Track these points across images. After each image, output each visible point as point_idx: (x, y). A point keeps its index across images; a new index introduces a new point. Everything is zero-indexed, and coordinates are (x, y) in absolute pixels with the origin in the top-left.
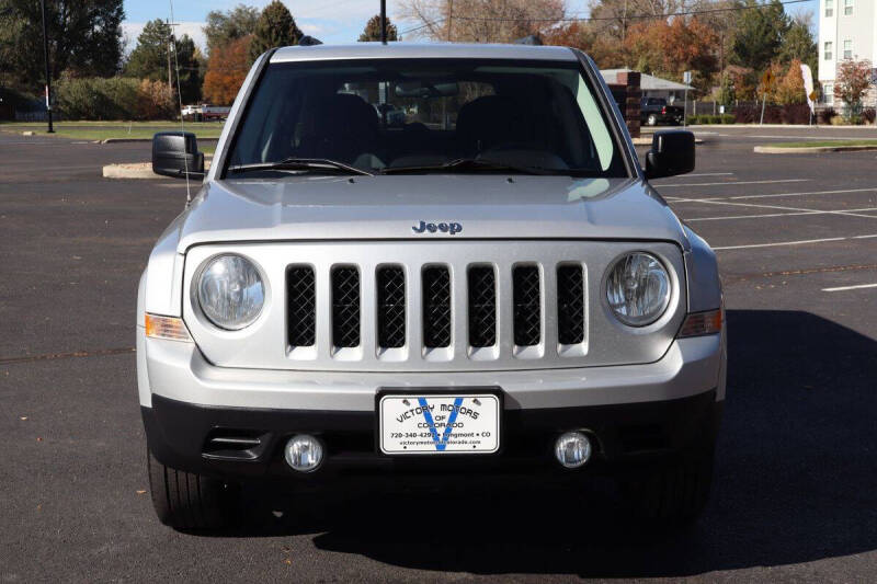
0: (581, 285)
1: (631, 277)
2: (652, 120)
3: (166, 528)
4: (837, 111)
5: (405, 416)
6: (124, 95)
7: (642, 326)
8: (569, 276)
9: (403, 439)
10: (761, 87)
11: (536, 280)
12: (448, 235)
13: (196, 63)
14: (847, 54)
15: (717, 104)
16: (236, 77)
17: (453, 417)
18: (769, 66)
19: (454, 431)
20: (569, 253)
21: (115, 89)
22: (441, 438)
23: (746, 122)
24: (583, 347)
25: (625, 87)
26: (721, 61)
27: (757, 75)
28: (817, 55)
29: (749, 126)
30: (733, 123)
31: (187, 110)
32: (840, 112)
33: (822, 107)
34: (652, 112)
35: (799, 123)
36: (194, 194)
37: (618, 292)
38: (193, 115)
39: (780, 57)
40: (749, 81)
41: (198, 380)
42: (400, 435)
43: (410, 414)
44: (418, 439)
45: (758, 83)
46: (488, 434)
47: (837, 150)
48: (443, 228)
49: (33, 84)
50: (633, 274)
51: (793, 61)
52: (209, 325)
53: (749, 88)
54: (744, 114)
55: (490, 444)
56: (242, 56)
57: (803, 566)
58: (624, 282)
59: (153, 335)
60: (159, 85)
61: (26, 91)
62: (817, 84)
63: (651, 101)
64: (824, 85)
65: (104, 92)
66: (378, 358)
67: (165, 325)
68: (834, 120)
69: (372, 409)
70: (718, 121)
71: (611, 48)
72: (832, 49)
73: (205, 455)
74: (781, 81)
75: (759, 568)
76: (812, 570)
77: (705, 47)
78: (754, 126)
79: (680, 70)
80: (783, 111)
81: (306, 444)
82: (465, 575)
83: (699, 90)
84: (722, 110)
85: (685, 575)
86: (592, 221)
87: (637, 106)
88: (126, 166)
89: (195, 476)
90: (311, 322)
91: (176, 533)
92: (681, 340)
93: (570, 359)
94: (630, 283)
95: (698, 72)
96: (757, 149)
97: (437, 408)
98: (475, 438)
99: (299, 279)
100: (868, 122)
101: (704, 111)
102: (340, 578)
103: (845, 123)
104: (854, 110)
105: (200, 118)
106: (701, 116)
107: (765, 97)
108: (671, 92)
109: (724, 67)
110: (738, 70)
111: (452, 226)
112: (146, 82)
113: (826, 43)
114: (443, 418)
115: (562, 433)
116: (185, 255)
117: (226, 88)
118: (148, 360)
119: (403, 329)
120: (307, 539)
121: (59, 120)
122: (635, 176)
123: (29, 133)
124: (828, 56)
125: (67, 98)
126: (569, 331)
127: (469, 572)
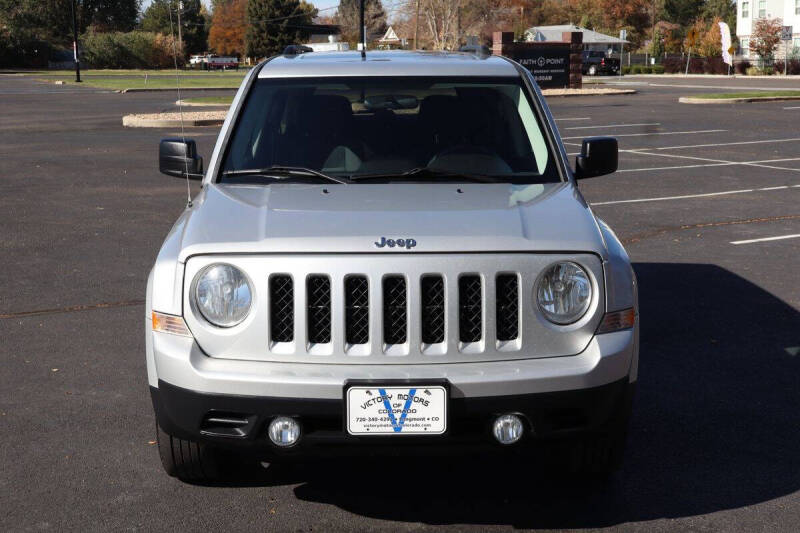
0: (516, 291)
1: (559, 280)
2: (592, 71)
3: (172, 478)
4: (751, 63)
5: (368, 404)
6: (141, 47)
7: (567, 324)
8: (506, 284)
9: (367, 422)
10: (687, 41)
11: (478, 287)
12: (404, 249)
13: (202, 19)
14: (762, 12)
15: (649, 55)
16: (236, 31)
17: (408, 405)
18: (694, 22)
19: (409, 416)
20: (505, 264)
21: (133, 42)
22: (398, 421)
23: (673, 72)
24: (518, 343)
25: (569, 44)
26: (653, 17)
27: (683, 30)
28: (736, 13)
29: (675, 76)
30: (662, 73)
31: (195, 60)
32: (755, 63)
33: (739, 60)
34: (591, 64)
35: (719, 73)
36: (195, 195)
37: (548, 291)
38: (200, 64)
39: (704, 15)
40: (677, 36)
41: (195, 371)
42: (364, 420)
43: (372, 402)
44: (379, 422)
45: (684, 37)
46: (437, 419)
47: (751, 101)
48: (400, 243)
49: (63, 38)
50: (561, 278)
51: (715, 19)
52: (206, 323)
53: (677, 42)
54: (672, 65)
55: (438, 427)
56: (242, 12)
57: (700, 518)
58: (553, 285)
59: (159, 329)
60: (171, 38)
61: (57, 43)
62: (734, 38)
63: (591, 54)
64: (741, 39)
65: (124, 44)
66: (345, 352)
67: (169, 322)
68: (749, 71)
69: (340, 397)
70: (649, 71)
71: (558, 7)
72: (749, 8)
73: (203, 432)
74: (704, 36)
75: (663, 520)
76: (707, 521)
77: (640, 6)
78: (680, 75)
79: (617, 26)
80: (705, 63)
81: (286, 423)
82: (419, 525)
83: (634, 44)
84: (653, 61)
85: (601, 527)
86: (525, 235)
87: (579, 61)
88: (143, 116)
89: (195, 444)
90: (290, 322)
91: (181, 483)
92: (600, 336)
93: (507, 353)
94: (558, 285)
95: (633, 28)
96: (682, 100)
97: (395, 397)
98: (427, 422)
99: (280, 286)
100: (778, 73)
101: (638, 62)
102: (316, 528)
103: (758, 73)
104: (767, 61)
105: (206, 67)
106: (635, 67)
107: (690, 50)
108: (610, 46)
109: (655, 23)
110: (668, 26)
111: (408, 241)
112: (159, 36)
113: (744, 3)
114: (399, 405)
115: (499, 417)
116: (185, 264)
117: (228, 41)
118: (155, 352)
119: (367, 328)
120: (289, 489)
121: (85, 68)
122: (566, 180)
123: (60, 83)
124: (745, 14)
125: (92, 49)
126: (506, 330)
127: (423, 522)
